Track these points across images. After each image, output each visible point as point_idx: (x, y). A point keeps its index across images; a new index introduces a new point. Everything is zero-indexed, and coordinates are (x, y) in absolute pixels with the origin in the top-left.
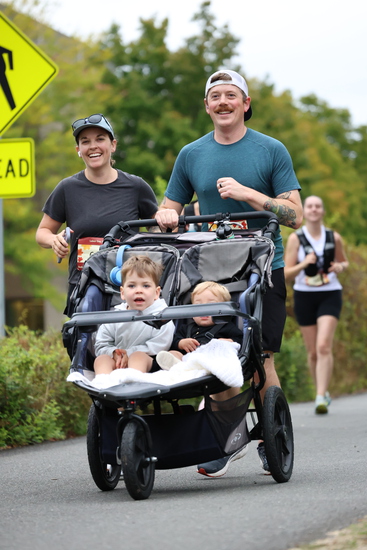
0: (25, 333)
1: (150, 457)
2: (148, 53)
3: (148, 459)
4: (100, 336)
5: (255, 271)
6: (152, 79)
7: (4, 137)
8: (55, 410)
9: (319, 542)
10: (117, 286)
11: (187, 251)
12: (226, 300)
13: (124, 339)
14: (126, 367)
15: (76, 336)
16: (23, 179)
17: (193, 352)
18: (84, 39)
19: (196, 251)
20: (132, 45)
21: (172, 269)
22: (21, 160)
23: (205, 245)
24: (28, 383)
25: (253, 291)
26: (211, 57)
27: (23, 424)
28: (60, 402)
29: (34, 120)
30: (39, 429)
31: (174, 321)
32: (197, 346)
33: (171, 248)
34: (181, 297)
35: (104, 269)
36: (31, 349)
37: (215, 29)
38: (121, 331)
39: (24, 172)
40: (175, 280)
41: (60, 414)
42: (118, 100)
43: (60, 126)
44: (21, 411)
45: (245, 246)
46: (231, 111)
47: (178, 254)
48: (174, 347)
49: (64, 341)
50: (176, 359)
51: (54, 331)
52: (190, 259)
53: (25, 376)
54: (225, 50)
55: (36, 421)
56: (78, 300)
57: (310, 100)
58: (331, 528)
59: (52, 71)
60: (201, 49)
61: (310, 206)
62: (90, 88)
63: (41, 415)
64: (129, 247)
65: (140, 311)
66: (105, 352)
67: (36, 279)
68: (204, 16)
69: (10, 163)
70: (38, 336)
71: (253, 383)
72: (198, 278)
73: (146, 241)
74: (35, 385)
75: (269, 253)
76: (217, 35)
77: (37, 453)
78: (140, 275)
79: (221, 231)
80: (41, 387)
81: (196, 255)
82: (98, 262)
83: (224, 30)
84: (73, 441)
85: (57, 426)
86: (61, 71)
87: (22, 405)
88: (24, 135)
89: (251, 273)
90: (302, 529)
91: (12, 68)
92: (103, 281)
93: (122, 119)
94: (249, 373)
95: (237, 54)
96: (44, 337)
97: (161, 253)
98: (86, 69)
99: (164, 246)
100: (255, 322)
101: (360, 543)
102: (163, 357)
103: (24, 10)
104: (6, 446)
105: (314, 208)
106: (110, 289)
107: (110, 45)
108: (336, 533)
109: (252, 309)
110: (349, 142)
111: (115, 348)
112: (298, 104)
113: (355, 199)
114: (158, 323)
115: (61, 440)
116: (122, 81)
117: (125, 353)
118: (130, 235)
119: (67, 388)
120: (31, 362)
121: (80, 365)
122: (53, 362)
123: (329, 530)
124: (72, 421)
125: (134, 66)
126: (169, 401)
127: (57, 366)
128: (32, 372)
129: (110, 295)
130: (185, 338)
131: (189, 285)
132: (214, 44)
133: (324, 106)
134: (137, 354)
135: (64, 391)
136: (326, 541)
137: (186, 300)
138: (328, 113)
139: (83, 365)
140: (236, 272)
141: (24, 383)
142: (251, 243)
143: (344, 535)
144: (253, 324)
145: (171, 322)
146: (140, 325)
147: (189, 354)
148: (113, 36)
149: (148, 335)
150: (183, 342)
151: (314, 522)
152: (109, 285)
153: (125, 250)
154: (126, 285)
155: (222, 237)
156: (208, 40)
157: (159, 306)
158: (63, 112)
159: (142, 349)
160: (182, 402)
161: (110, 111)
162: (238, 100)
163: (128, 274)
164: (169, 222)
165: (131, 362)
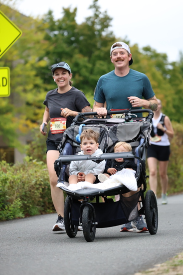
0: (4, 164)
2: (66, 25)
3: (94, 223)
4: (71, 166)
5: (143, 137)
6: (69, 38)
8: (19, 203)
9: (150, 270)
10: (79, 143)
11: (111, 127)
12: (130, 151)
13: (83, 168)
14: (84, 181)
15: (60, 166)
16: (4, 87)
17: (114, 175)
18: (35, 18)
19: (115, 127)
20: (59, 21)
21: (104, 136)
22: (3, 78)
23: (119, 125)
24: (6, 189)
25: (142, 147)
26: (98, 27)
27: (3, 210)
28: (22, 199)
29: (10, 58)
30: (11, 212)
32: (116, 172)
33: (104, 126)
34: (108, 149)
35: (73, 135)
36: (8, 173)
37: (100, 13)
38: (81, 164)
39: (5, 84)
40: (106, 141)
41: (22, 205)
42: (52, 48)
43: (22, 61)
44: (3, 204)
45: (138, 125)
46: (123, 60)
47: (107, 128)
48: (105, 172)
50: (107, 177)
51: (19, 164)
52: (113, 131)
53: (4, 186)
54: (105, 23)
55: (10, 209)
56: (61, 149)
57: (147, 49)
58: (157, 263)
59: (19, 33)
60: (93, 23)
62: (38, 42)
63: (12, 206)
64: (84, 125)
65: (90, 156)
66: (74, 173)
67: (10, 137)
68: (95, 7)
70: (11, 166)
71: (141, 189)
72: (117, 140)
73: (92, 122)
74: (10, 191)
75: (149, 129)
76: (101, 16)
77: (10, 224)
78: (89, 139)
79: (127, 118)
80: (13, 192)
81: (115, 129)
82: (70, 132)
83: (105, 13)
84: (28, 219)
85: (20, 211)
86: (23, 33)
87: (3, 200)
88: (5, 66)
89: (141, 138)
92: (73, 141)
93: (54, 58)
94: (140, 184)
95: (111, 26)
96: (14, 166)
97: (99, 128)
98: (36, 33)
99: (101, 125)
100: (143, 161)
101: (171, 270)
102: (101, 176)
103: (5, 3)
106: (75, 144)
107: (48, 21)
108: (159, 265)
109: (141, 155)
110: (167, 70)
111: (78, 172)
112: (141, 51)
113: (169, 99)
114: (98, 161)
115: (22, 218)
116: (54, 39)
118: (85, 119)
119: (25, 192)
120: (8, 179)
121: (62, 179)
122: (18, 179)
123: (155, 264)
124: (28, 209)
125: (60, 31)
126: (103, 197)
127: (21, 181)
128: (8, 184)
129: (76, 147)
131: (112, 143)
132: (100, 21)
133: (154, 52)
135: (24, 194)
136: (154, 269)
137: (111, 150)
138: (156, 55)
139: (64, 179)
140: (134, 137)
141: (4, 189)
142: (141, 124)
143: (163, 266)
145: (104, 161)
147: (112, 176)
148: (49, 16)
149: (94, 166)
150: (109, 170)
151: (148, 260)
152: (75, 142)
153: (83, 126)
155: (127, 121)
156: (97, 18)
157: (99, 153)
158: (25, 54)
159: (91, 172)
160: (108, 197)
161: (48, 54)
162: (125, 55)
163: (83, 138)
164: (103, 114)
165: (86, 179)
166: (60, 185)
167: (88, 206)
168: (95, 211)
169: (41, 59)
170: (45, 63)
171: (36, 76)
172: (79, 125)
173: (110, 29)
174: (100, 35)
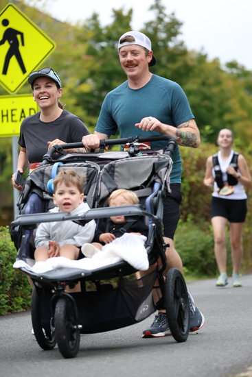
1: (77, 325)
2: (118, 33)
3: (75, 327)
4: (39, 233)
5: (158, 180)
7: (18, 93)
11: (106, 166)
12: (135, 203)
15: (21, 232)
17: (110, 244)
18: (73, 24)
19: (113, 166)
20: (107, 28)
21: (94, 180)
22: (30, 109)
23: (119, 162)
25: (156, 196)
26: (162, 35)
31: (96, 220)
32: (113, 239)
33: (94, 164)
34: (102, 202)
35: (43, 181)
37: (166, 15)
38: (55, 228)
40: (97, 189)
42: (97, 66)
45: (149, 161)
46: (136, 65)
47: (99, 168)
48: (96, 239)
49: (12, 237)
50: (97, 249)
52: (108, 172)
54: (172, 30)
56: (22, 205)
57: (232, 65)
59: (52, 46)
60: (156, 30)
61: (223, 136)
62: (78, 58)
64: (61, 164)
65: (69, 213)
66: (43, 245)
68: (158, 7)
69: (23, 111)
71: (158, 266)
72: (114, 187)
73: (75, 159)
75: (168, 166)
76: (167, 20)
78: (67, 185)
79: (132, 150)
81: (112, 169)
82: (38, 176)
83: (171, 16)
86: (58, 46)
89: (154, 182)
90: (230, 365)
91: (23, 44)
92: (42, 190)
93: (101, 80)
94: (154, 259)
95: (181, 33)
97: (86, 168)
98: (75, 45)
99: (88, 163)
100: (157, 220)
102: (87, 247)
103: (31, 4)
104: (22, 309)
105: (225, 138)
106: (47, 196)
107: (92, 28)
109: (155, 211)
111: (50, 241)
112: (224, 68)
114: (83, 222)
116: (100, 53)
117: (58, 245)
118: (63, 155)
121: (24, 254)
125: (108, 42)
129: (48, 201)
130: (104, 232)
131: (107, 192)
132: (165, 27)
133: (242, 69)
134: (66, 246)
137: (105, 204)
138: (245, 74)
139: (26, 254)
140: (143, 182)
142: (153, 159)
144: (156, 221)
145: (93, 221)
146: (70, 223)
147: (107, 245)
148: (93, 22)
149: (75, 231)
150: (103, 236)
151: (239, 360)
152: (47, 193)
153: (59, 166)
154: (57, 192)
155: (132, 155)
156: (160, 23)
157: (83, 209)
159: (70, 242)
160: (103, 282)
161: (92, 74)
163: (59, 184)
164: (93, 144)
165: (61, 253)
166: (19, 264)
167: (65, 297)
168: (76, 307)
169: (83, 82)
170: (89, 86)
171: (77, 105)
172: (52, 163)
173: (179, 38)
174: (166, 47)
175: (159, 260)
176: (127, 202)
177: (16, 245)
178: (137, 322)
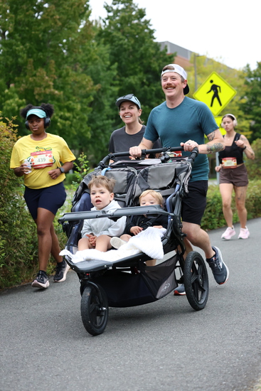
1: (101, 308)
2: (259, 73)
5: (178, 182)
11: (142, 170)
14: (94, 247)
15: (71, 225)
19: (146, 171)
21: (132, 182)
23: (150, 168)
25: (174, 196)
32: (140, 231)
33: (133, 169)
34: (135, 201)
40: (132, 189)
46: (174, 88)
47: (136, 173)
52: (143, 175)
62: (240, 86)
64: (110, 169)
71: (178, 252)
72: (147, 187)
75: (187, 171)
78: (97, 186)
79: (164, 158)
81: (146, 173)
89: (176, 184)
94: (174, 246)
97: (126, 172)
98: (238, 80)
99: (129, 168)
102: (114, 241)
109: (173, 208)
114: (115, 218)
116: (251, 83)
121: (72, 243)
125: (255, 78)
131: (140, 191)
137: (137, 204)
140: (169, 183)
142: (178, 165)
145: (124, 217)
148: (247, 68)
149: (110, 224)
150: (133, 229)
153: (107, 171)
155: (163, 162)
159: (105, 233)
161: (247, 94)
162: (178, 81)
163: (91, 186)
164: (136, 154)
166: (64, 252)
169: (242, 98)
170: (245, 100)
172: (103, 168)
175: (179, 247)
176: (154, 199)
177: (67, 235)
178: (158, 299)
